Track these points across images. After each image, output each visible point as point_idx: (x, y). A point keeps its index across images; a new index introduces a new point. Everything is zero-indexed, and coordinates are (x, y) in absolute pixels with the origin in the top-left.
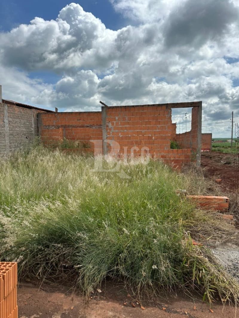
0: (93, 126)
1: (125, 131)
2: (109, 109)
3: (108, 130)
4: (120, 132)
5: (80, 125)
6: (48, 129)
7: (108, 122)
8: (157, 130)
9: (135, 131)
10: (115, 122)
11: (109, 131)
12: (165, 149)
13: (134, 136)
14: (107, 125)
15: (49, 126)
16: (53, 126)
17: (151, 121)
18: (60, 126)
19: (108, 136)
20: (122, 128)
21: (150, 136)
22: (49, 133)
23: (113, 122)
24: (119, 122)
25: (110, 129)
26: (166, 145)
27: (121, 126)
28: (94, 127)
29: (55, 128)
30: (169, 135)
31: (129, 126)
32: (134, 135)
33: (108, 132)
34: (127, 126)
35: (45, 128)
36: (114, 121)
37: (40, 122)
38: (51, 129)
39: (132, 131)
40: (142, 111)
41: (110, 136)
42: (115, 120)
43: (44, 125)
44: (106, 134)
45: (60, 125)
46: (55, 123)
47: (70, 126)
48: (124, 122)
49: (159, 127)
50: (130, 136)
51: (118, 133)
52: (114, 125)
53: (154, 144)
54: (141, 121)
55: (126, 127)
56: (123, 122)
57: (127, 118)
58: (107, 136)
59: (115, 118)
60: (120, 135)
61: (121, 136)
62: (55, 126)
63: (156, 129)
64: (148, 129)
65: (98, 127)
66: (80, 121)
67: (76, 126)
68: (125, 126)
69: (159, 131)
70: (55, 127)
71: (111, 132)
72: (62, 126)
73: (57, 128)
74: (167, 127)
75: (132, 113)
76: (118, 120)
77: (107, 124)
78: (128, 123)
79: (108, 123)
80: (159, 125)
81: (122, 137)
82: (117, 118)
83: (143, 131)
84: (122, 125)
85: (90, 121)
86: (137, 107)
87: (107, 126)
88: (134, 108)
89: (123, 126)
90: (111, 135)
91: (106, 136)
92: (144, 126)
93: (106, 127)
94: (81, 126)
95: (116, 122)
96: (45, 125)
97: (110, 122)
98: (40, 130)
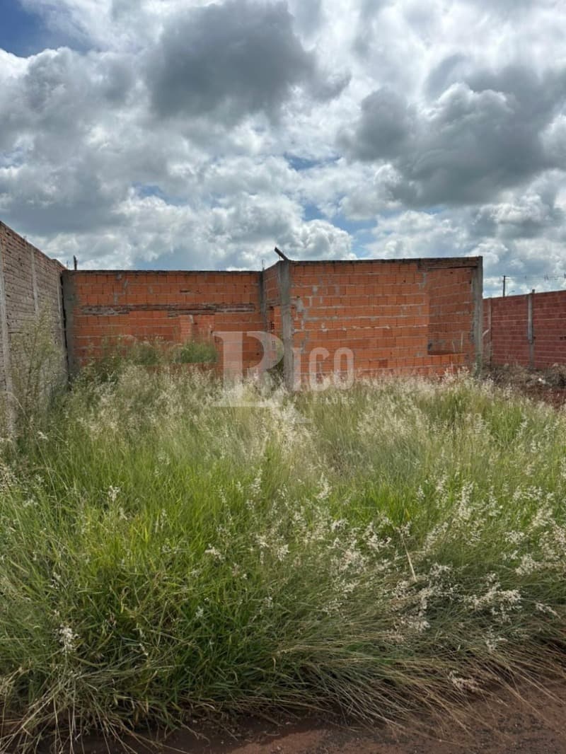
0: (222, 308)
1: (336, 318)
2: (297, 268)
3: (295, 316)
4: (324, 320)
5: (189, 304)
6: (94, 314)
7: (296, 297)
8: (402, 316)
9: (356, 318)
10: (310, 298)
11: (297, 319)
12: (418, 356)
13: (354, 330)
14: (293, 305)
15: (98, 307)
16: (112, 306)
17: (388, 295)
18: (133, 308)
19: (296, 330)
20: (327, 312)
21: (388, 328)
22: (101, 326)
23: (307, 297)
24: (321, 297)
25: (301, 315)
26: (418, 348)
27: (325, 308)
28: (225, 310)
29: (116, 314)
30: (425, 325)
31: (343, 307)
32: (354, 327)
33: (295, 322)
34: (339, 307)
35: (87, 312)
36: (310, 295)
37: (72, 297)
38: (105, 315)
39: (350, 318)
40: (370, 274)
41: (300, 330)
42: (311, 293)
43: (85, 304)
44: (291, 326)
45: (132, 304)
46: (116, 299)
47: (160, 308)
48: (331, 298)
49: (405, 308)
50: (345, 329)
51: (318, 323)
52: (308, 305)
53: (394, 345)
54: (368, 296)
55: (336, 309)
56: (329, 296)
57: (337, 289)
58: (292, 330)
59: (312, 288)
60: (323, 327)
61: (326, 330)
62: (116, 308)
63: (399, 313)
64: (382, 314)
65: (235, 309)
66: (188, 293)
67: (178, 308)
68: (334, 307)
69: (406, 318)
70: (117, 310)
71: (302, 322)
72: (137, 306)
73: (124, 313)
74: (419, 308)
75: (349, 276)
76: (319, 293)
77: (294, 302)
78: (341, 302)
79: (295, 299)
80: (405, 304)
81: (328, 331)
82: (315, 289)
83: (374, 318)
84: (328, 306)
85: (215, 294)
86: (359, 264)
87: (293, 308)
88: (353, 265)
89: (330, 307)
90: (303, 327)
91: (290, 332)
92: (375, 306)
93: (289, 310)
94: (193, 308)
95: (313, 299)
96: (88, 305)
97: (298, 297)
98: (70, 319)
